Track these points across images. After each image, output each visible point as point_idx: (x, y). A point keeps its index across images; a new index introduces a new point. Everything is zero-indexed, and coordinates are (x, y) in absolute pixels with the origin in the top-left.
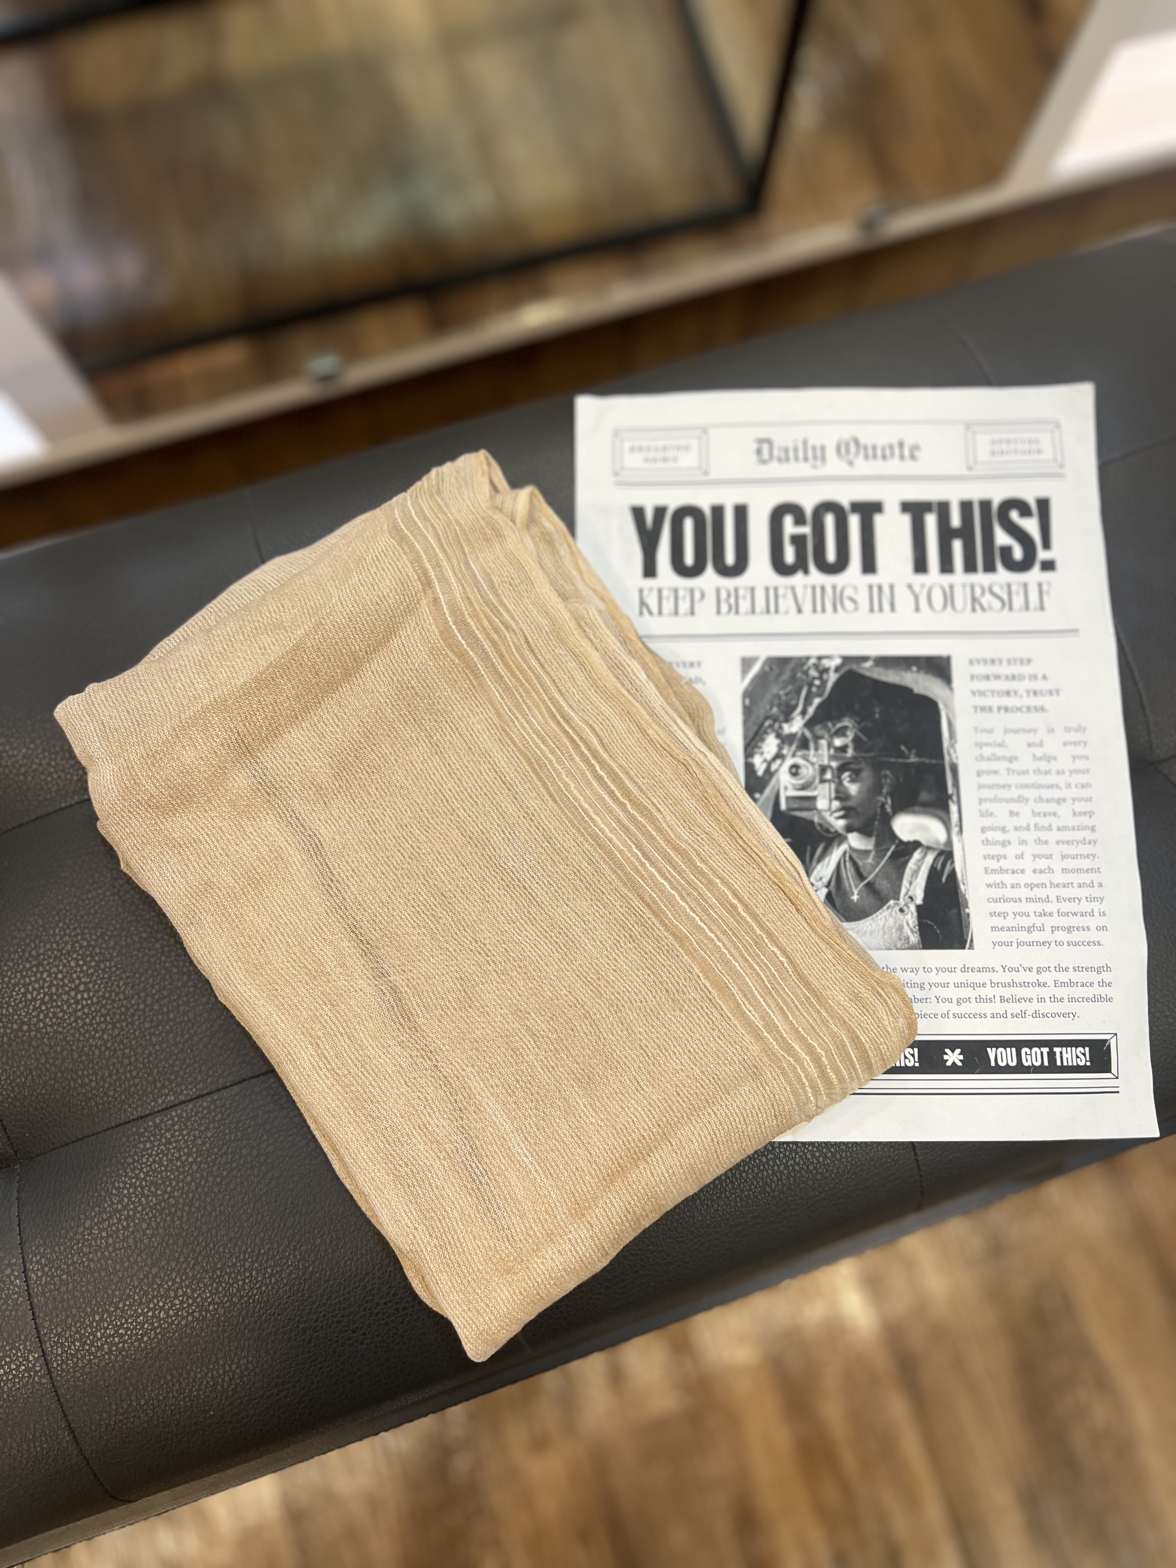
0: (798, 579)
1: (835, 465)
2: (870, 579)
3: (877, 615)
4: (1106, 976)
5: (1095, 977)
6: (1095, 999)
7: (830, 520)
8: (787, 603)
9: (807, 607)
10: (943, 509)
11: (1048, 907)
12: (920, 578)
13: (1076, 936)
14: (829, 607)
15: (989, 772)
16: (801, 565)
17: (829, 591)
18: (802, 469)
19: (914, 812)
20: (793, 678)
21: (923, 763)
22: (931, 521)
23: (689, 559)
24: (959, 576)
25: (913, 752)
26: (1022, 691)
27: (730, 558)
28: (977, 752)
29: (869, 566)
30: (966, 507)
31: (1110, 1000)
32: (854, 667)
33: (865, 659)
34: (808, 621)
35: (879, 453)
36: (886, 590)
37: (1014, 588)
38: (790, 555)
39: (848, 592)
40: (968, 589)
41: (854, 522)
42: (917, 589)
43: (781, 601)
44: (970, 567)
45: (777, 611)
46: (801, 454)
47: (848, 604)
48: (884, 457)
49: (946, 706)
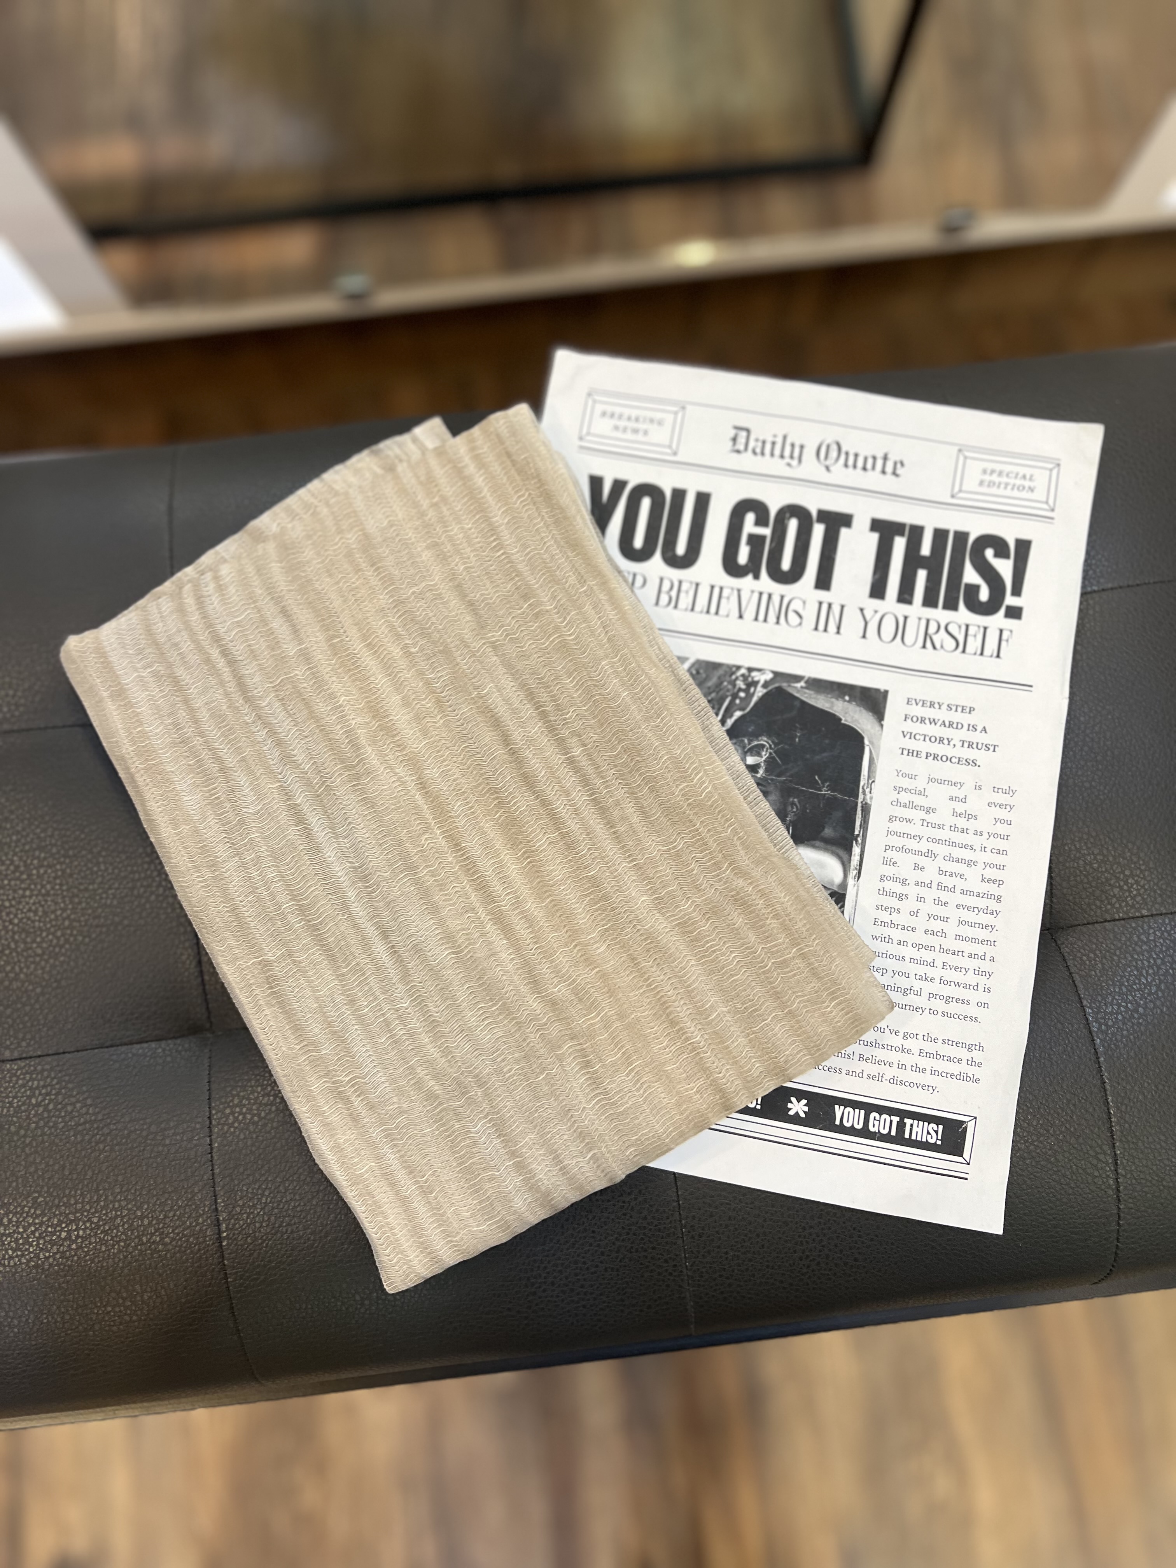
0: (747, 582)
1: (810, 468)
2: (822, 595)
3: (820, 633)
4: (976, 1055)
5: (964, 1054)
6: (959, 1077)
7: (793, 525)
8: (729, 606)
9: (750, 614)
10: (915, 533)
11: (931, 972)
12: (876, 602)
13: (953, 1008)
14: (772, 617)
15: (902, 820)
16: (753, 569)
17: (776, 600)
18: (776, 466)
19: (814, 847)
20: (719, 685)
21: (835, 798)
22: (900, 544)
23: (638, 542)
24: (916, 609)
25: (827, 784)
26: (956, 741)
27: (681, 549)
28: (894, 796)
29: (824, 581)
30: (940, 535)
31: (977, 1081)
32: (784, 685)
33: (798, 678)
34: (749, 629)
35: (860, 463)
36: (836, 609)
37: (972, 631)
38: (743, 556)
39: (796, 605)
40: (923, 623)
41: (818, 531)
42: (868, 614)
43: (724, 601)
44: (930, 601)
45: (717, 613)
46: (777, 452)
47: (793, 618)
48: (864, 469)
49: (871, 742)
